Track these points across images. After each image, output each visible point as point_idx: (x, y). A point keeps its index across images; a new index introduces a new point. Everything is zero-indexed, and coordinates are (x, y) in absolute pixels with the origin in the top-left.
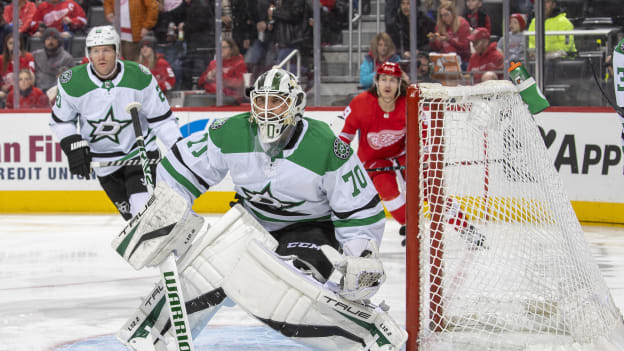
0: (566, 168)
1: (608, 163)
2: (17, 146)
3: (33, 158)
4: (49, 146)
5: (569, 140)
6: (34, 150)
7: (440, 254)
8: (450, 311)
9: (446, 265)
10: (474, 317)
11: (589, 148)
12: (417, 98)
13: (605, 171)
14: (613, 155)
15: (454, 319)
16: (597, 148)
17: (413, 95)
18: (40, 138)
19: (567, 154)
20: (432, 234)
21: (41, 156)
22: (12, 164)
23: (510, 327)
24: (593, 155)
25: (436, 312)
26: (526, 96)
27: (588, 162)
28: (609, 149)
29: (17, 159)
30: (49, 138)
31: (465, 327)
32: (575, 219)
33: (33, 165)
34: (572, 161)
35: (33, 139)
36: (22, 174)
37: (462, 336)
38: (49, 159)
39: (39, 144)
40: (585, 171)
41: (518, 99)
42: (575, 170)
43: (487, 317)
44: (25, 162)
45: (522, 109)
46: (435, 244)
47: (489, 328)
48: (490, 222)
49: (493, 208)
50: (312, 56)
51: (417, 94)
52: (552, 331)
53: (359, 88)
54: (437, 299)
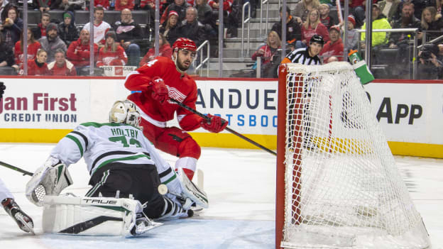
0: (384, 120)
1: (413, 117)
2: (25, 100)
3: (35, 108)
4: (46, 100)
5: (387, 101)
6: (36, 102)
7: (299, 175)
8: (305, 211)
9: (303, 182)
10: (322, 216)
11: (400, 107)
12: (286, 73)
13: (411, 122)
14: (416, 112)
15: (308, 217)
16: (405, 107)
17: (283, 71)
18: (41, 95)
19: (385, 110)
20: (294, 161)
21: (41, 106)
22: (22, 111)
23: (345, 223)
24: (403, 111)
25: (295, 212)
26: (358, 72)
27: (399, 116)
28: (414, 107)
29: (25, 108)
30: (46, 95)
31: (315, 222)
32: (390, 153)
33: (36, 112)
34: (388, 115)
35: (36, 96)
36: (28, 118)
37: (313, 228)
38: (46, 108)
39: (39, 98)
40: (397, 122)
41: (353, 74)
42: (390, 121)
43: (329, 216)
44: (30, 110)
45: (355, 81)
46: (296, 168)
47: (331, 223)
48: (332, 155)
49: (334, 145)
50: (218, 44)
51: (286, 70)
52: (373, 226)
53: (248, 66)
54: (296, 204)
